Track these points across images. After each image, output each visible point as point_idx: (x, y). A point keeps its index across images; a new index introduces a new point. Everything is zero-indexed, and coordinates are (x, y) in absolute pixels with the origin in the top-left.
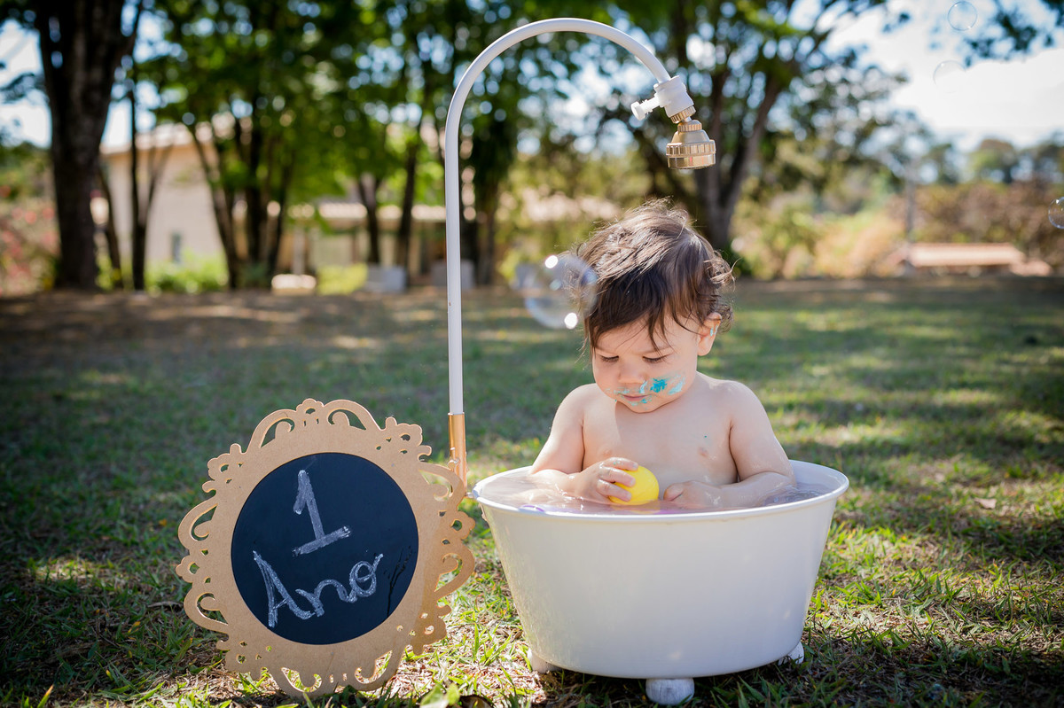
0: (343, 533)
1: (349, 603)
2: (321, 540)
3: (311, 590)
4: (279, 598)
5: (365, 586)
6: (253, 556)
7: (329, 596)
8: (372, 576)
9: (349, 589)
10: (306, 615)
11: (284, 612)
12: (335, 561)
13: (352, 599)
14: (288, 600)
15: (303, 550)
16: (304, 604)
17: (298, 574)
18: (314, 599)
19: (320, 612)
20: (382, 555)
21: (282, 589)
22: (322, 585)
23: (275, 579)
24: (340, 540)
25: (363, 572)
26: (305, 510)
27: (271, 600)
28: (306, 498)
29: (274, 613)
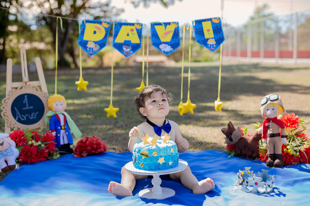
0: (32, 107)
1: (31, 119)
2: (27, 108)
3: (24, 115)
4: (18, 116)
5: (34, 117)
6: (15, 108)
7: (27, 117)
8: (35, 115)
9: (31, 117)
10: (23, 120)
11: (19, 119)
12: (30, 112)
13: (31, 118)
14: (20, 116)
15: (24, 109)
16: (23, 118)
17: (22, 113)
18: (25, 117)
19: (25, 119)
20: (37, 113)
21: (19, 114)
22: (26, 115)
23: (18, 113)
24: (31, 109)
25: (34, 114)
26: (25, 102)
27: (17, 116)
28: (26, 100)
29: (17, 118)
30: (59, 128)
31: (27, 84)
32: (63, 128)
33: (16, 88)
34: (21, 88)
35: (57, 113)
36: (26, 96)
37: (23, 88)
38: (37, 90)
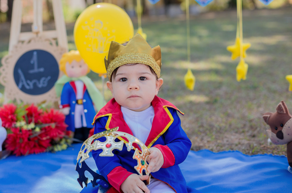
0: (42, 70)
2: (36, 70)
4: (22, 81)
5: (44, 84)
7: (35, 85)
8: (46, 82)
9: (40, 83)
10: (28, 87)
11: (23, 86)
12: (38, 76)
13: (40, 86)
14: (25, 83)
15: (31, 72)
16: (28, 85)
17: (28, 77)
19: (32, 87)
20: (49, 77)
22: (33, 81)
23: (23, 77)
25: (44, 80)
26: (34, 62)
28: (34, 59)
29: (20, 85)
30: (74, 102)
31: (40, 35)
32: (80, 102)
33: (23, 42)
34: (29, 42)
35: (74, 79)
36: (35, 53)
37: (32, 42)
38: (51, 44)
